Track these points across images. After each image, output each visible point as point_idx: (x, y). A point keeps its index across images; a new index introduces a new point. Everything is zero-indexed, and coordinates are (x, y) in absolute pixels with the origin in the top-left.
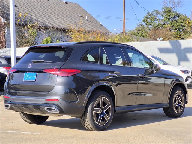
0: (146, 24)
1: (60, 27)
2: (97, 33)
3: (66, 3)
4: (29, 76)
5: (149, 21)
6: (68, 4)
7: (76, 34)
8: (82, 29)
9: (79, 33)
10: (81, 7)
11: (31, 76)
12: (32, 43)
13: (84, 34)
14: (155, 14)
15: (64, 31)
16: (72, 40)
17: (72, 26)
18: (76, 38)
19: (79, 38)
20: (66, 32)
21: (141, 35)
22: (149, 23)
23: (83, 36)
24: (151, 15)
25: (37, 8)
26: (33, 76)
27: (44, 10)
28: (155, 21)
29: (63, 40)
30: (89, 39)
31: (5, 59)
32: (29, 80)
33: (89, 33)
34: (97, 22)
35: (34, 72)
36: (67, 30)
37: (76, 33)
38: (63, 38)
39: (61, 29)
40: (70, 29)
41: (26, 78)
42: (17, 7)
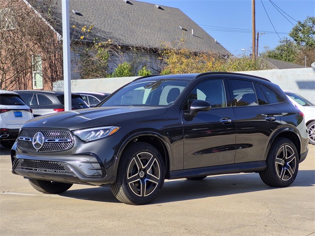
0: (296, 40)
1: (149, 46)
2: (209, 55)
3: (160, 8)
5: (300, 35)
6: (163, 9)
7: (174, 58)
8: (185, 49)
9: (178, 56)
10: (184, 14)
12: (102, 72)
13: (188, 57)
14: (311, 24)
15: (156, 53)
16: (168, 67)
17: (168, 45)
18: (174, 63)
19: (178, 64)
20: (158, 54)
21: (285, 58)
22: (301, 38)
23: (185, 60)
24: (303, 26)
25: (114, 17)
27: (124, 19)
28: (310, 36)
29: (154, 68)
30: (195, 65)
31: (58, 97)
33: (196, 55)
34: (210, 39)
36: (160, 52)
37: (175, 56)
38: (154, 64)
39: (151, 49)
40: (165, 50)
42: (82, 15)
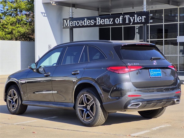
4: (154, 72)
11: (157, 72)
26: (159, 72)
32: (156, 77)
35: (158, 69)
41: (152, 74)
